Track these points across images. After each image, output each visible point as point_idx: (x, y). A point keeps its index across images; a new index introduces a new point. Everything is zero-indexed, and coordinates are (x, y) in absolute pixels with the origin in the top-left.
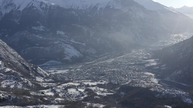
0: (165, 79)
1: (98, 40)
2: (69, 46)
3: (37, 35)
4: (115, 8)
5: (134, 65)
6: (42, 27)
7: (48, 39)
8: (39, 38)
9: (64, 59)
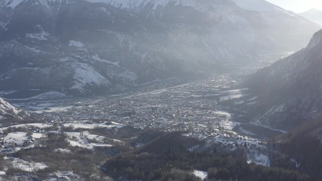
0: (251, 123)
1: (144, 56)
2: (84, 65)
3: (33, 47)
4: (183, 5)
5: (199, 98)
6: (44, 33)
7: (49, 53)
8: (35, 52)
9: (71, 88)
